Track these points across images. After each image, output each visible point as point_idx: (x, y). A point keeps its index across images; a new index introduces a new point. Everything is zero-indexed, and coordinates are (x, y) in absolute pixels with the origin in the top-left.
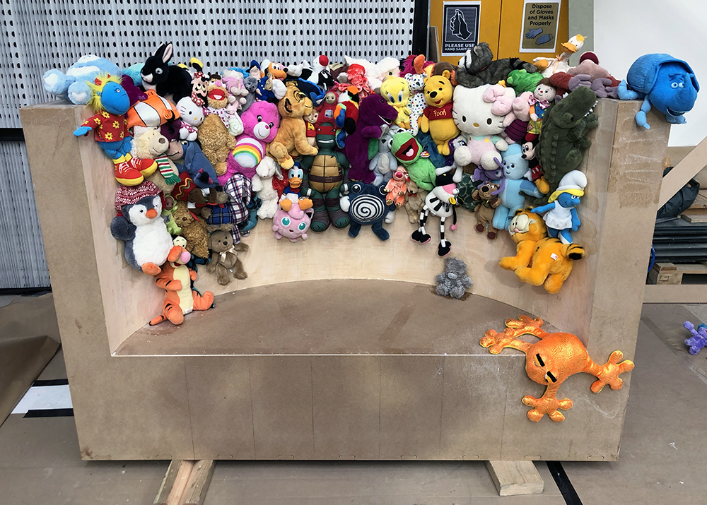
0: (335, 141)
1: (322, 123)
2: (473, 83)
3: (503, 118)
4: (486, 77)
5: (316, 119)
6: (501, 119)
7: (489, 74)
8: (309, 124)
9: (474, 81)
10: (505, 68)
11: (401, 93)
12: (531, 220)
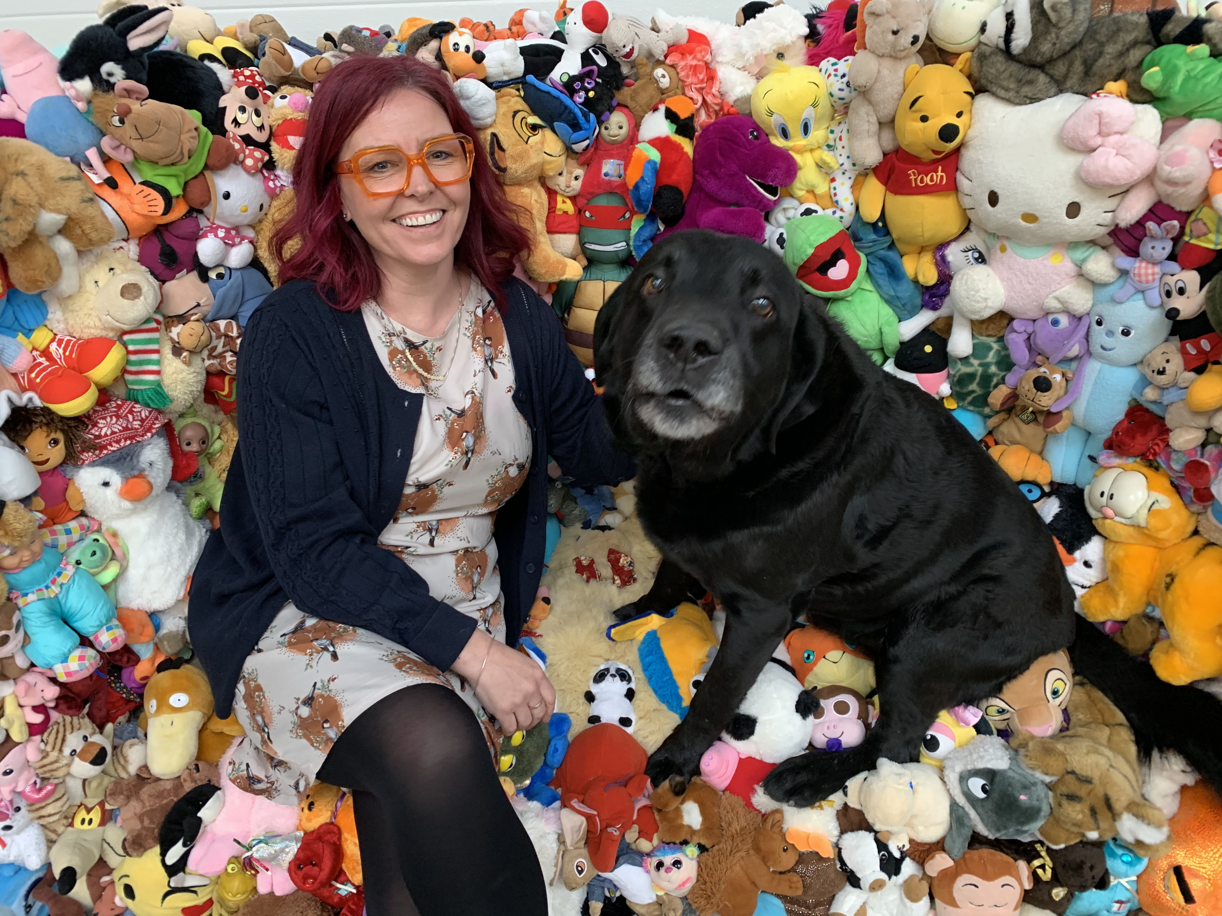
0: (628, 244)
1: (594, 195)
2: (1026, 90)
3: (1115, 201)
4: (1066, 77)
5: (577, 185)
6: (1111, 204)
7: (1078, 67)
8: (559, 199)
9: (1030, 82)
10: (1135, 44)
11: (808, 113)
12: (1155, 495)
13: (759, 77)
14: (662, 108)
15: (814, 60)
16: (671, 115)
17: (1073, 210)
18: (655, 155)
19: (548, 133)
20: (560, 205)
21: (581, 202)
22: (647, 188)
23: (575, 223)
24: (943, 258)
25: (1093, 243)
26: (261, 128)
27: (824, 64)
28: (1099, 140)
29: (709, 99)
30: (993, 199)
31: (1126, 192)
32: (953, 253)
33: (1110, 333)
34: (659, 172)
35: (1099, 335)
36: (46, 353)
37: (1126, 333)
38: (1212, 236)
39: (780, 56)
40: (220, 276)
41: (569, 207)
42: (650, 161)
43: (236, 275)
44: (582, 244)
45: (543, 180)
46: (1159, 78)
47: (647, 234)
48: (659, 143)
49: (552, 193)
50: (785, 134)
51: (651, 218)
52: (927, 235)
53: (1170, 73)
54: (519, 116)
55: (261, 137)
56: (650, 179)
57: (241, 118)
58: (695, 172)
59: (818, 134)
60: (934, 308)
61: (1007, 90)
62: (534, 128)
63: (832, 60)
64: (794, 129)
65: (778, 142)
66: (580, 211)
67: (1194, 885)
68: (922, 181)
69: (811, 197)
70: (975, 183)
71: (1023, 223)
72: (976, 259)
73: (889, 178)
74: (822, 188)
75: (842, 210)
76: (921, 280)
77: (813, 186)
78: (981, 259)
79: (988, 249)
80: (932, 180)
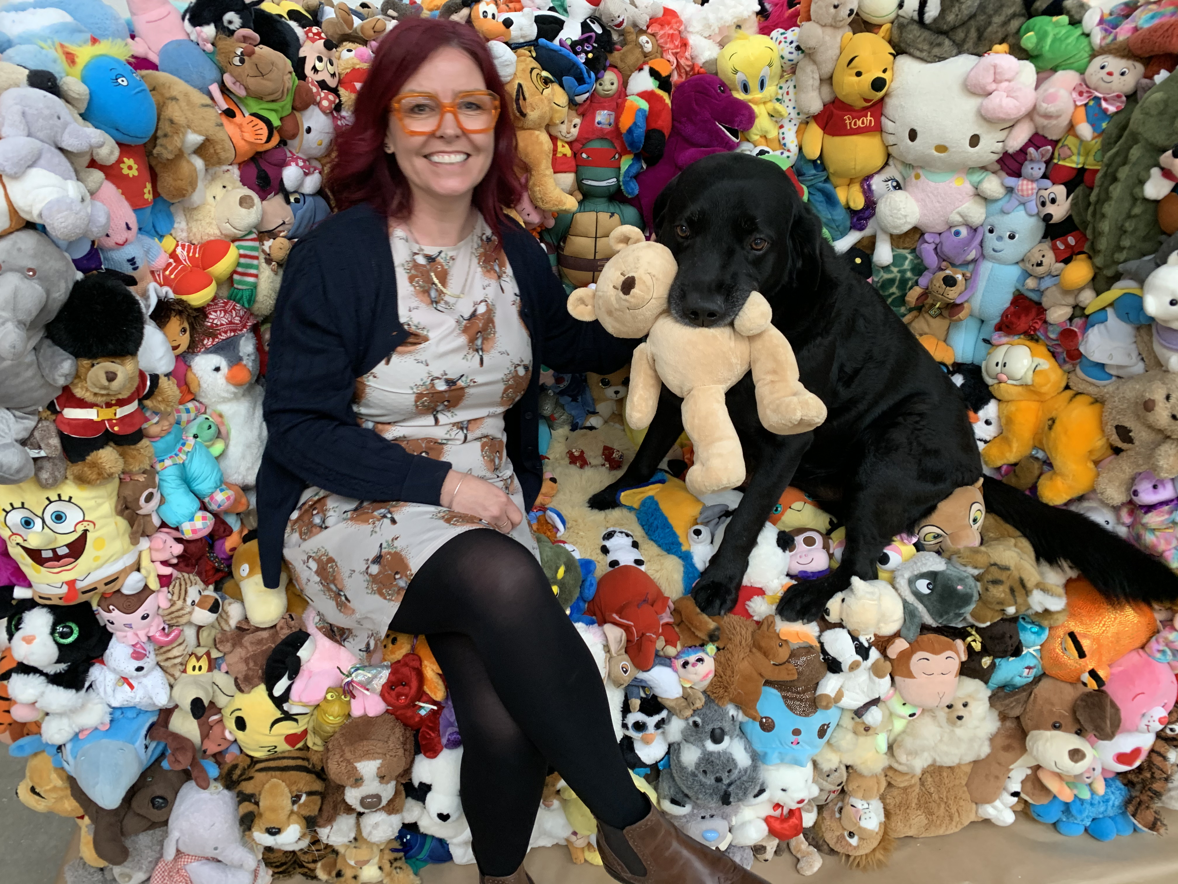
0: (618, 180)
1: (589, 140)
2: (936, 51)
3: (1005, 132)
4: (964, 41)
5: (575, 132)
6: (1002, 135)
7: (973, 34)
8: (559, 144)
9: (939, 45)
10: (1014, 16)
11: (765, 71)
12: (1038, 360)
13: (722, 45)
14: (646, 68)
15: (765, 30)
16: (653, 73)
17: (975, 141)
18: (644, 105)
19: (556, 87)
20: (560, 149)
21: (578, 146)
22: (640, 132)
23: (573, 163)
24: (869, 186)
25: (984, 168)
26: (333, 75)
27: (775, 33)
28: (994, 86)
29: (682, 62)
30: (913, 135)
31: (1012, 126)
32: (877, 184)
33: (1000, 238)
34: (649, 117)
35: (991, 241)
36: (173, 255)
37: (1012, 237)
38: (1074, 158)
39: (739, 27)
40: (297, 201)
41: (567, 151)
42: (640, 110)
43: (309, 200)
44: (579, 182)
45: (548, 128)
46: (1034, 40)
47: (634, 171)
48: (646, 95)
49: (554, 139)
50: (746, 89)
51: (637, 157)
52: (858, 168)
53: (1042, 37)
54: (535, 72)
55: (332, 83)
56: (642, 123)
57: (319, 66)
58: (673, 119)
59: (771, 89)
60: (861, 229)
61: (921, 51)
62: (546, 82)
63: (781, 30)
64: (753, 85)
65: (740, 95)
66: (576, 155)
67: (1085, 643)
68: (855, 124)
69: (763, 141)
70: (898, 123)
71: (936, 153)
72: (895, 187)
73: (827, 123)
74: (773, 133)
75: (789, 151)
76: (852, 205)
77: (766, 132)
78: (898, 187)
79: (904, 179)
80: (863, 123)
